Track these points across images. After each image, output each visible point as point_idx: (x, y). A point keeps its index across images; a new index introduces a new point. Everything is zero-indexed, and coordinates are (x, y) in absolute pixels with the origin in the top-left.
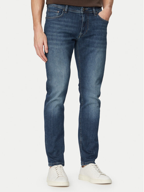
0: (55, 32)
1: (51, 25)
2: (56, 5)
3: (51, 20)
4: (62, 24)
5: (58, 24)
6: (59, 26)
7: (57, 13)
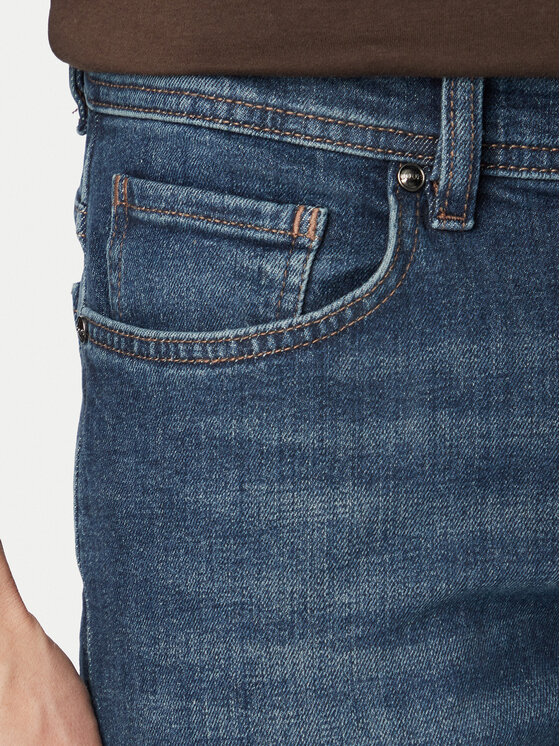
0: (286, 630)
1: (195, 495)
2: (249, 93)
3: (191, 383)
4: (403, 449)
5: (330, 471)
6: (354, 504)
7: (290, 247)
